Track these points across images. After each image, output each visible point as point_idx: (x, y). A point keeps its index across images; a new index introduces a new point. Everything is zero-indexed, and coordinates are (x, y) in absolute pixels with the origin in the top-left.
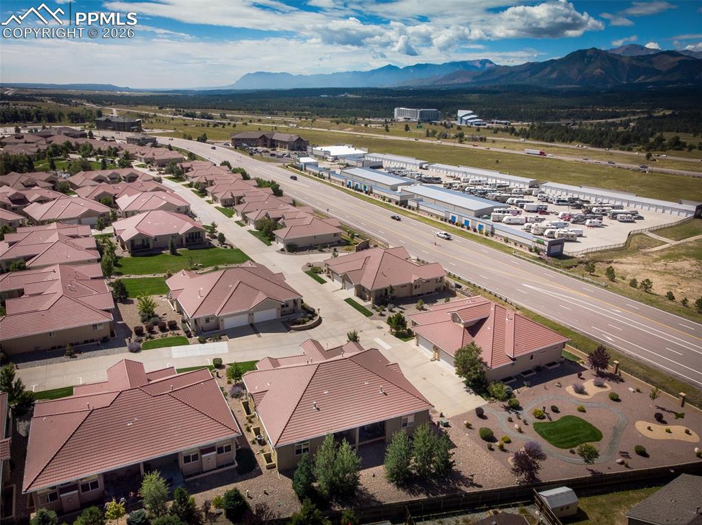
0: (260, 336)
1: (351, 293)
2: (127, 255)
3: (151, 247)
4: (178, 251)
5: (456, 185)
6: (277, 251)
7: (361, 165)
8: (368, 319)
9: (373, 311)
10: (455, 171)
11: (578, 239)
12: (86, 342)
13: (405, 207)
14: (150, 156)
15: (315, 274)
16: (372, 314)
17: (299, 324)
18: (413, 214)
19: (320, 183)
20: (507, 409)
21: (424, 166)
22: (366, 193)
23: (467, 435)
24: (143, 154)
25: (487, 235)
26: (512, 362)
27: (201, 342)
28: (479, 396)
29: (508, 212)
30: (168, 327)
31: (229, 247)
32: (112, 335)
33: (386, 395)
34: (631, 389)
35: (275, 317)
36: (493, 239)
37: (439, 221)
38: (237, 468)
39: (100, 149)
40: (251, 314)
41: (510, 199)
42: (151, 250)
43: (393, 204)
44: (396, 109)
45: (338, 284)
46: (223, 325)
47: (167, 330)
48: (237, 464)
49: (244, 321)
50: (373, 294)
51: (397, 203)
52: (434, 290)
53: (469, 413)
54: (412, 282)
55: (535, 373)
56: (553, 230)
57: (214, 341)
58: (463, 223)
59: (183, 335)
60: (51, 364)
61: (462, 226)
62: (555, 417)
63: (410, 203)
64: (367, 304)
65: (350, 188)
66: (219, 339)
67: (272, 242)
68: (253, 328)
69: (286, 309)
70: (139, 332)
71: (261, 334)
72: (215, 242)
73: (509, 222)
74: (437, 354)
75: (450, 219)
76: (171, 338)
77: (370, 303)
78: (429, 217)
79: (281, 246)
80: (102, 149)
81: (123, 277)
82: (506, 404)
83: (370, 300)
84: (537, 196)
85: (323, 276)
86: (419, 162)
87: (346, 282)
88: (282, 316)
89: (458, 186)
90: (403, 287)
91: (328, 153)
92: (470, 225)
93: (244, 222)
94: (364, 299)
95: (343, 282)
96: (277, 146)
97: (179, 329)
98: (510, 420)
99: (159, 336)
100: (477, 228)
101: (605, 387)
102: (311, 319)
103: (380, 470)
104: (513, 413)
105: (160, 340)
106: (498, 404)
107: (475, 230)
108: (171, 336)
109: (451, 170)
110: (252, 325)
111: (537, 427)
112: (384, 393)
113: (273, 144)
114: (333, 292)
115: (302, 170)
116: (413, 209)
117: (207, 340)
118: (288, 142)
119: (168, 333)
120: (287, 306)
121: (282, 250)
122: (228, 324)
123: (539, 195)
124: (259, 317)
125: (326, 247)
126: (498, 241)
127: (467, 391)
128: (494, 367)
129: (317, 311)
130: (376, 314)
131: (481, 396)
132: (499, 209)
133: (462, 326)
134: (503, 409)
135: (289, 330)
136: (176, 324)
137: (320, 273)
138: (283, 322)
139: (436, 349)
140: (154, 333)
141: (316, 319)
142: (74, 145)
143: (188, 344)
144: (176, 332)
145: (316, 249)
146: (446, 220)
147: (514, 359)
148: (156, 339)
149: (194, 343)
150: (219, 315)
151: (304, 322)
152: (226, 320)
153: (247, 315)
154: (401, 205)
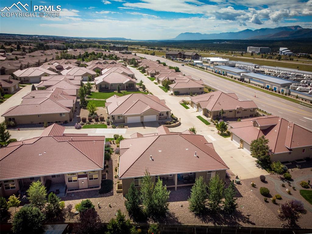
0: (145, 128)
1: (201, 113)
2: (97, 91)
3: (109, 89)
4: (121, 91)
5: (272, 74)
6: (169, 95)
7: (224, 64)
8: (207, 126)
9: (211, 122)
10: (273, 69)
12: (56, 122)
13: (243, 81)
15: (185, 105)
16: (210, 124)
17: (167, 124)
18: (246, 84)
19: (201, 71)
20: (282, 179)
21: (257, 67)
22: (224, 75)
23: (252, 191)
24: (123, 57)
25: (286, 95)
26: (289, 151)
27: (113, 128)
28: (265, 170)
29: (301, 86)
30: (99, 120)
31: (146, 92)
32: (71, 120)
33: (198, 158)
35: (155, 120)
36: (290, 97)
37: (260, 88)
38: (100, 190)
39: (105, 55)
40: (142, 117)
41: (302, 81)
42: (109, 90)
43: (237, 80)
44: (248, 47)
45: (195, 109)
46: (127, 121)
47: (98, 121)
48: (100, 188)
49: (138, 119)
50: (212, 114)
51: (238, 79)
52: (249, 116)
53: (256, 178)
54: (236, 109)
55: (305, 161)
57: (120, 128)
58: (273, 89)
59: (105, 124)
60: (35, 130)
61: (272, 90)
63: (246, 79)
64: (209, 119)
65: (216, 73)
66: (123, 127)
67: (168, 91)
68: (143, 124)
69: (161, 116)
70: (84, 120)
71: (146, 127)
72: (141, 89)
73: (300, 90)
74: (242, 144)
75: (266, 87)
76: (99, 125)
77: (210, 119)
78: (255, 86)
79: (172, 92)
80: (107, 55)
81: (91, 99)
82: (282, 176)
83: (210, 117)
85: (189, 106)
86: (254, 65)
87: (199, 108)
88: (159, 120)
89: (274, 74)
90: (230, 112)
91: (209, 60)
92: (277, 90)
93: (158, 83)
94: (207, 116)
95: (198, 108)
96: (186, 58)
97: (105, 121)
98: (283, 186)
99: (94, 122)
100: (281, 91)
102: (174, 122)
103: (187, 204)
104: (286, 182)
106: (277, 176)
107: (279, 92)
108: (100, 124)
109: (271, 69)
110: (142, 123)
111: (302, 192)
112: (197, 156)
113: (184, 57)
114: (191, 113)
115: (194, 66)
116: (247, 83)
117: (117, 127)
118: (191, 56)
120: (163, 115)
121: (172, 94)
122: (129, 120)
124: (147, 118)
125: (194, 94)
126: (292, 98)
127: (257, 166)
128: (276, 153)
129: (179, 119)
130: (212, 123)
131: (266, 170)
132: (295, 84)
133: (259, 129)
134: (280, 179)
136: (103, 118)
137: (188, 104)
138: (159, 123)
139: (242, 141)
140: (92, 122)
141: (177, 123)
142: (96, 53)
143: (106, 128)
144: (102, 122)
145: (189, 95)
146: (263, 88)
147: (290, 150)
148: (92, 124)
149: (110, 128)
150: (124, 115)
151: (170, 124)
152: (128, 118)
153: (139, 117)
154: (240, 81)
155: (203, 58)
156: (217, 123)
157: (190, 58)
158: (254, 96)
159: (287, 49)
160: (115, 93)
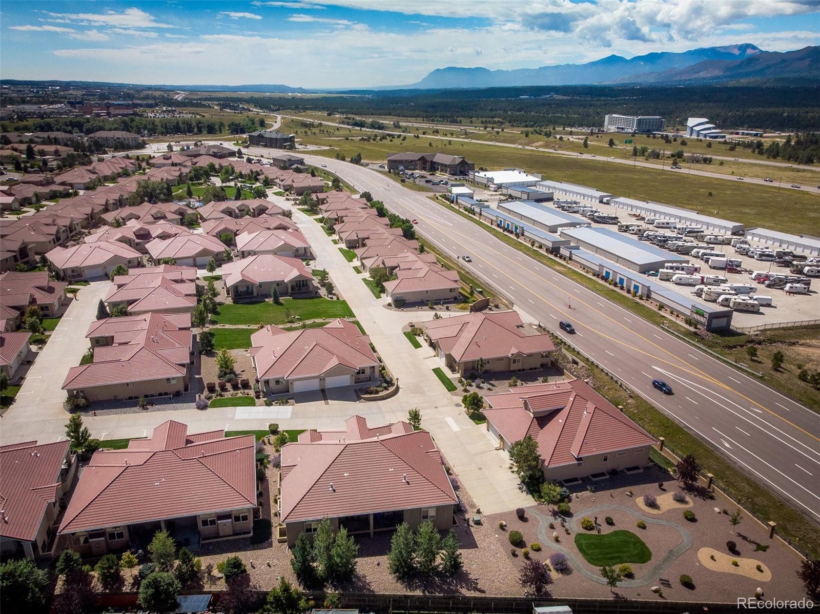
0: (327, 404)
1: (441, 363)
2: (229, 301)
4: (282, 299)
6: (384, 306)
8: (449, 394)
9: (458, 385)
11: (762, 309)
12: (160, 394)
13: (556, 256)
14: (289, 182)
15: (413, 336)
16: (456, 389)
17: (371, 393)
20: (555, 514)
21: (605, 200)
22: (517, 235)
23: (497, 536)
24: (282, 181)
26: (576, 462)
27: (267, 405)
28: (531, 496)
29: (683, 269)
30: (240, 386)
31: (335, 298)
32: (186, 389)
33: (409, 484)
34: (717, 510)
35: (348, 384)
36: (646, 304)
37: (590, 276)
38: (251, 538)
40: (322, 379)
41: (695, 250)
42: (255, 297)
43: (542, 251)
44: (607, 117)
45: (430, 351)
46: (293, 388)
47: (239, 389)
48: (252, 534)
49: (315, 385)
50: (462, 367)
51: (547, 250)
52: (539, 366)
54: (510, 355)
55: (608, 477)
56: (728, 296)
57: (280, 405)
58: (618, 281)
59: (252, 396)
61: (615, 285)
62: (606, 530)
63: (564, 252)
64: (455, 377)
65: (500, 227)
66: (285, 403)
67: (382, 295)
68: (324, 394)
69: (361, 376)
70: (211, 389)
71: (329, 401)
72: (323, 292)
73: (678, 281)
74: (502, 443)
75: (604, 274)
76: (240, 398)
77: (458, 375)
79: (389, 300)
81: (218, 326)
82: (556, 508)
83: (459, 372)
84: (736, 247)
85: (420, 340)
86: (599, 194)
87: (437, 350)
88: (356, 383)
90: (499, 360)
91: (491, 180)
92: (625, 285)
93: (361, 269)
94: (453, 370)
96: (438, 169)
97: (251, 389)
98: (552, 527)
99: (229, 394)
100: (632, 289)
101: (686, 503)
102: (386, 389)
104: (559, 520)
105: (229, 399)
106: (547, 507)
107: (628, 291)
108: (241, 395)
109: (637, 207)
110: (323, 391)
111: (579, 539)
112: (408, 482)
113: (433, 167)
114: (424, 359)
115: (452, 202)
116: (565, 260)
117: (274, 403)
118: (451, 165)
119: (239, 392)
120: (363, 373)
121: (389, 305)
122: (297, 387)
123: (738, 246)
124: (331, 382)
125: (438, 304)
126: (652, 307)
127: (520, 489)
129: (395, 381)
130: (460, 388)
131: (533, 496)
132: (670, 264)
133: (532, 416)
134: (551, 513)
135: (359, 399)
136: (248, 383)
137: (419, 335)
138: (354, 390)
139: (501, 437)
140: (226, 390)
141: (392, 389)
143: (255, 405)
144: (246, 391)
145: (426, 305)
146: (598, 276)
147: (579, 459)
148: (226, 397)
149: (260, 405)
150: (289, 378)
151: (377, 392)
152: (296, 384)
153: (318, 380)
154: (551, 253)
155: (477, 174)
156: (471, 385)
157: (446, 172)
158: (566, 306)
159: (707, 123)
160: (268, 304)
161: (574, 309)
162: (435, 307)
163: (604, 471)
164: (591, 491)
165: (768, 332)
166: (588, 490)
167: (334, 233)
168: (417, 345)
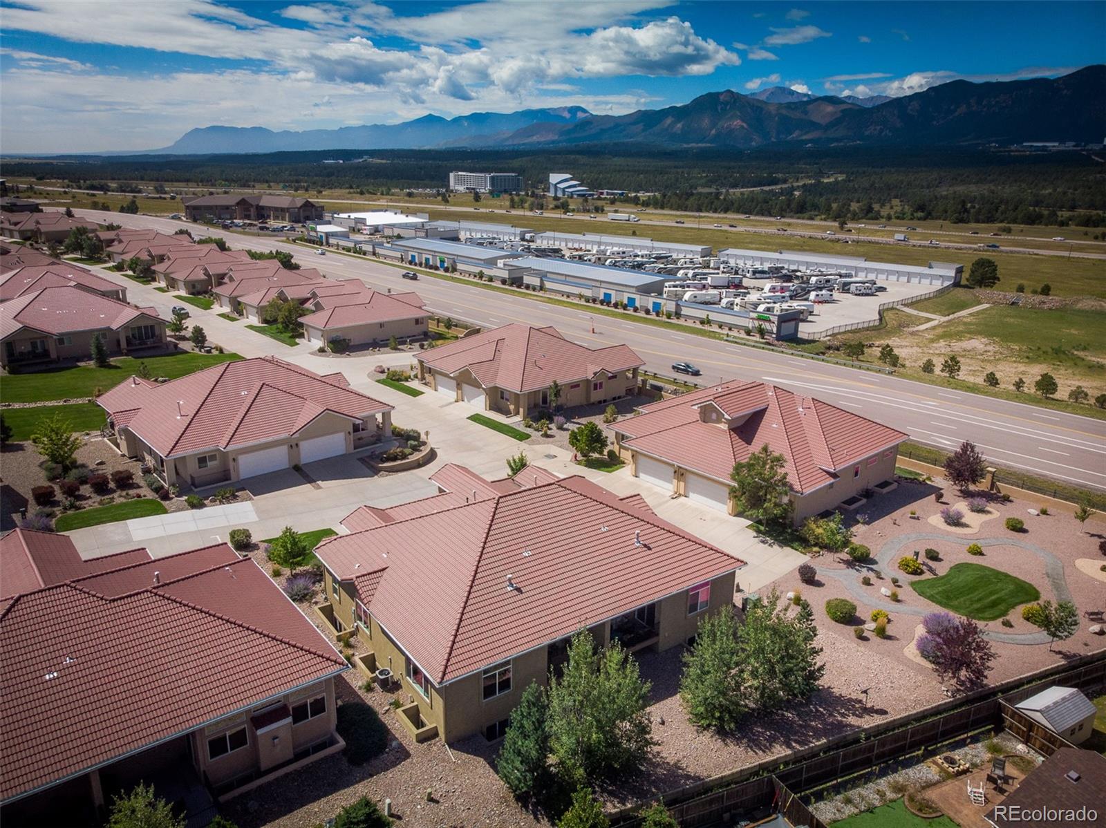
0: (319, 487)
1: (479, 404)
3: (53, 355)
4: (113, 361)
5: (589, 257)
6: (312, 354)
7: (423, 234)
8: (522, 445)
9: (528, 431)
10: (580, 242)
11: (810, 318)
13: (519, 287)
14: (30, 226)
15: (396, 383)
16: (528, 436)
17: (395, 459)
18: (537, 296)
19: (359, 260)
20: (849, 564)
21: (528, 236)
22: (446, 270)
24: (16, 224)
25: (669, 318)
26: (832, 480)
27: (193, 506)
28: (789, 548)
29: (688, 287)
30: (112, 485)
31: (215, 352)
33: (649, 549)
34: (1034, 512)
35: (343, 451)
36: (681, 322)
37: (583, 302)
38: (343, 752)
40: (293, 446)
41: (682, 272)
42: (53, 362)
43: (498, 284)
44: (452, 175)
45: (446, 394)
46: (237, 470)
47: (113, 491)
48: (343, 743)
49: (279, 459)
50: (523, 401)
51: (504, 282)
52: (623, 393)
53: (787, 579)
54: (590, 376)
55: (864, 501)
56: (769, 305)
57: (221, 503)
58: (625, 301)
59: (149, 498)
61: (625, 308)
62: (942, 569)
63: (527, 280)
64: (516, 421)
65: (416, 265)
66: (233, 497)
67: (297, 340)
68: (301, 473)
69: (361, 434)
70: (45, 498)
71: (319, 482)
72: (186, 346)
73: (693, 300)
74: (682, 484)
75: (602, 298)
76: (122, 505)
77: (518, 418)
78: (564, 299)
79: (318, 344)
82: (844, 555)
83: (517, 413)
84: (718, 268)
85: (415, 384)
86: (518, 230)
87: (465, 387)
88: (355, 448)
90: (572, 387)
91: (363, 221)
92: (637, 304)
93: (236, 315)
94: (506, 413)
95: (459, 386)
96: (269, 217)
97: (139, 487)
98: (867, 582)
99: (93, 502)
100: (651, 308)
101: (989, 512)
102: (415, 449)
104: (865, 570)
105: (96, 510)
106: (829, 557)
107: (648, 312)
108: (123, 500)
109: (573, 241)
110: (297, 468)
111: (919, 588)
112: (645, 546)
113: (262, 214)
114: (442, 407)
115: (322, 244)
116: (534, 289)
117: (206, 502)
119: (116, 495)
120: (365, 428)
121: (322, 350)
122: (247, 466)
123: (722, 266)
124: (311, 451)
125: (404, 343)
126: (690, 323)
127: (763, 542)
128: (807, 491)
129: (423, 437)
130: (536, 435)
131: (793, 548)
132: (673, 283)
133: (724, 427)
134: (843, 566)
135: (375, 471)
136: (130, 476)
137: (407, 380)
138: (359, 459)
139: (680, 474)
140: (82, 498)
141: (425, 451)
143: (165, 512)
144: (132, 492)
145: (386, 346)
146: (594, 301)
147: (834, 475)
148: (88, 508)
149: (178, 510)
150: (229, 448)
151: (404, 457)
152: (242, 459)
153: (284, 449)
154: (511, 285)
155: (335, 216)
156: (550, 429)
157: (284, 219)
158: (588, 331)
159: (571, 179)
160: (87, 370)
161: (600, 333)
162: (399, 347)
163: (854, 494)
164: (864, 523)
165: (839, 336)
166: (858, 522)
167: (154, 280)
168: (415, 393)
